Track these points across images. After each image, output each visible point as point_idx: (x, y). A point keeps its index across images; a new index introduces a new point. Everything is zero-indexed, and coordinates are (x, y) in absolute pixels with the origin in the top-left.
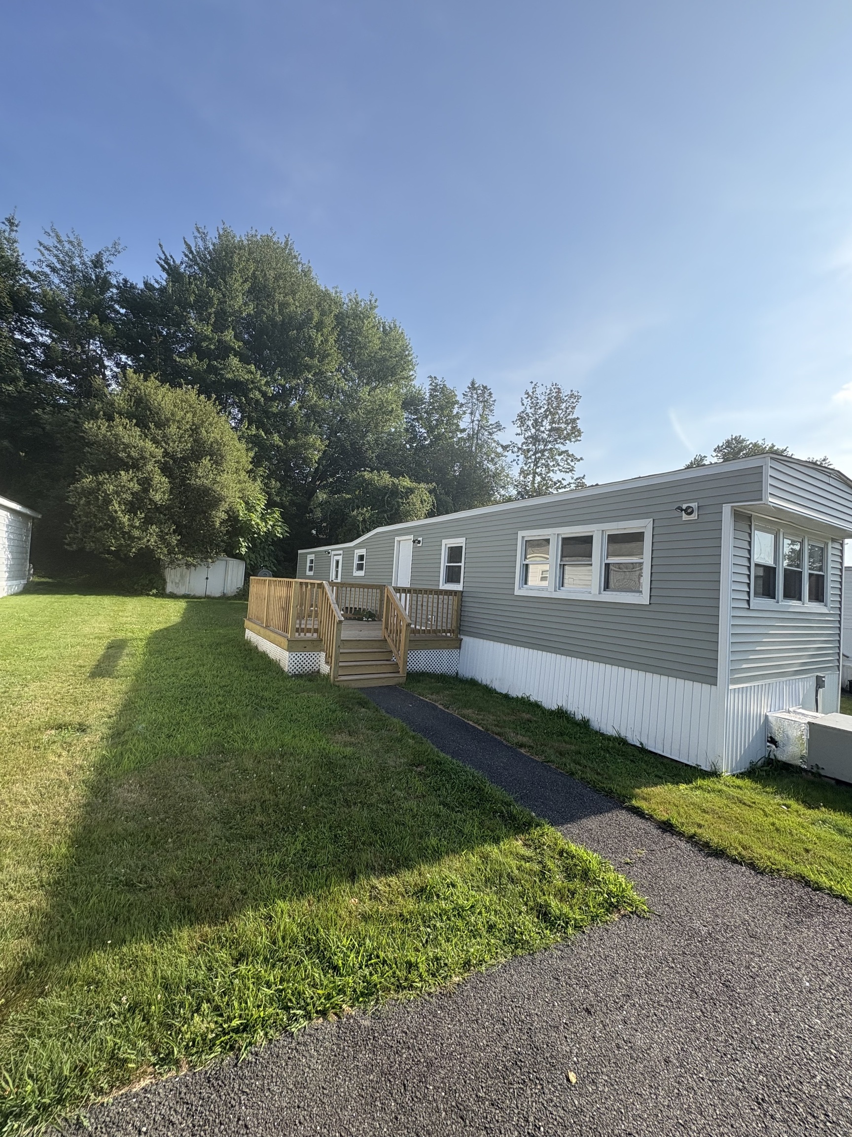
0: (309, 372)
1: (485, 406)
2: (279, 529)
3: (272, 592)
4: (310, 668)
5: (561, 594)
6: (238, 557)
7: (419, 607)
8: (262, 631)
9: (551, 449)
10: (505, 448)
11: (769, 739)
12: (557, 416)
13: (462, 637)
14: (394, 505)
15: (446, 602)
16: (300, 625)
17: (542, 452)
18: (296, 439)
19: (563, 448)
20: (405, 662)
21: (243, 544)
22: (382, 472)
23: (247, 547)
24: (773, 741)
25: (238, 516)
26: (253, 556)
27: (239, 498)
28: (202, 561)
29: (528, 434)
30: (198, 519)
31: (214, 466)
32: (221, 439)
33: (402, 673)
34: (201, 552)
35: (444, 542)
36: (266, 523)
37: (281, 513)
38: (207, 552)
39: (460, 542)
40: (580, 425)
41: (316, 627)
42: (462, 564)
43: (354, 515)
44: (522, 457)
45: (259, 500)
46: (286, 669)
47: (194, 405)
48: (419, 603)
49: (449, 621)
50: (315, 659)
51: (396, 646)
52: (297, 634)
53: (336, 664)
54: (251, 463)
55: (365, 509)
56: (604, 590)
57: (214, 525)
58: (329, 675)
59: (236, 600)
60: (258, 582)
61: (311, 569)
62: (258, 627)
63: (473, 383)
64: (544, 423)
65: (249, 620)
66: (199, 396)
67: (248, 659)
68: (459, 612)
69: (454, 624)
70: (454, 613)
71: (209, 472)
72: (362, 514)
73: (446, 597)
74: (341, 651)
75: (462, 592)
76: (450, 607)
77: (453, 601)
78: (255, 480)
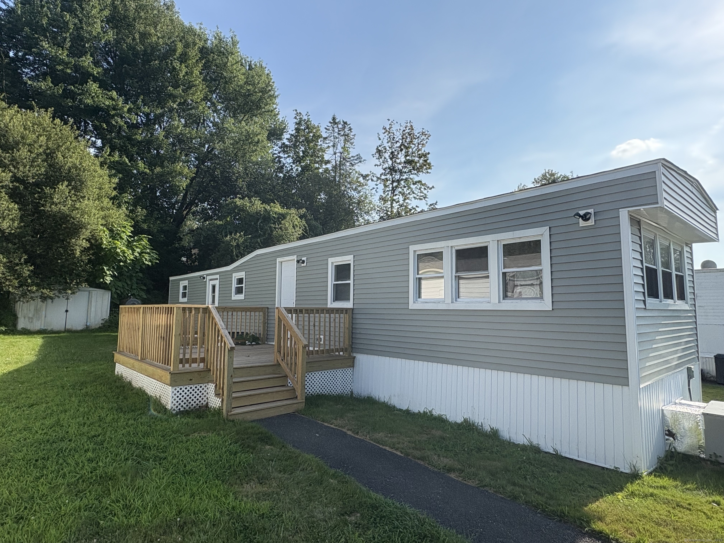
0: (174, 102)
1: (345, 139)
2: (147, 256)
3: (148, 321)
4: (197, 402)
5: (459, 306)
6: (103, 286)
7: (312, 328)
8: (137, 364)
9: (406, 180)
10: (365, 177)
11: (667, 432)
12: (410, 150)
13: (355, 355)
14: (266, 230)
15: (337, 320)
16: (184, 355)
17: (398, 181)
18: (162, 166)
19: (416, 179)
20: (303, 387)
21: (108, 273)
22: (253, 199)
23: (112, 276)
24: (671, 434)
25: (102, 243)
26: (120, 284)
27: (102, 225)
28: (60, 292)
29: (386, 165)
30: (54, 248)
31: (73, 192)
32: (81, 164)
33: (301, 399)
34: (60, 283)
35: (330, 260)
36: (133, 250)
37: (149, 240)
38: (66, 283)
39: (348, 259)
40: (431, 159)
41: (202, 356)
42: (351, 282)
43: (227, 241)
44: (381, 186)
45: (125, 227)
46: (169, 407)
47: (48, 129)
48: (312, 324)
49: (342, 339)
50: (203, 392)
51: (291, 370)
52: (181, 366)
53: (229, 396)
54: (115, 189)
55: (238, 234)
56: (503, 299)
57: (73, 254)
58: (220, 409)
59: (100, 332)
60: (129, 311)
61: (184, 295)
62: (132, 361)
63: (334, 119)
64: (399, 156)
65: (120, 353)
66: (54, 120)
67: (121, 398)
68: (351, 329)
69: (347, 342)
70: (347, 331)
71: (66, 198)
72: (235, 239)
73: (337, 315)
74: (235, 380)
75: (353, 309)
76: (342, 325)
77: (344, 318)
78: (119, 206)
